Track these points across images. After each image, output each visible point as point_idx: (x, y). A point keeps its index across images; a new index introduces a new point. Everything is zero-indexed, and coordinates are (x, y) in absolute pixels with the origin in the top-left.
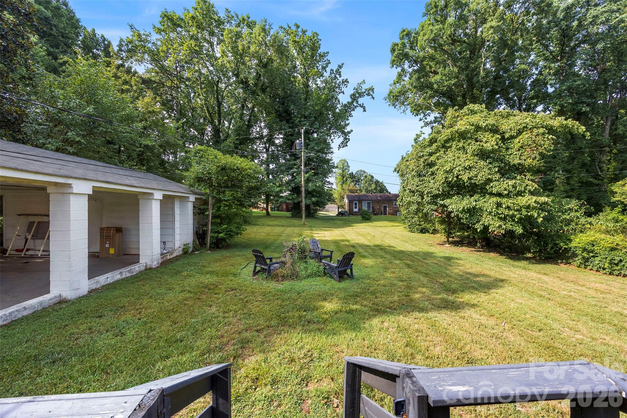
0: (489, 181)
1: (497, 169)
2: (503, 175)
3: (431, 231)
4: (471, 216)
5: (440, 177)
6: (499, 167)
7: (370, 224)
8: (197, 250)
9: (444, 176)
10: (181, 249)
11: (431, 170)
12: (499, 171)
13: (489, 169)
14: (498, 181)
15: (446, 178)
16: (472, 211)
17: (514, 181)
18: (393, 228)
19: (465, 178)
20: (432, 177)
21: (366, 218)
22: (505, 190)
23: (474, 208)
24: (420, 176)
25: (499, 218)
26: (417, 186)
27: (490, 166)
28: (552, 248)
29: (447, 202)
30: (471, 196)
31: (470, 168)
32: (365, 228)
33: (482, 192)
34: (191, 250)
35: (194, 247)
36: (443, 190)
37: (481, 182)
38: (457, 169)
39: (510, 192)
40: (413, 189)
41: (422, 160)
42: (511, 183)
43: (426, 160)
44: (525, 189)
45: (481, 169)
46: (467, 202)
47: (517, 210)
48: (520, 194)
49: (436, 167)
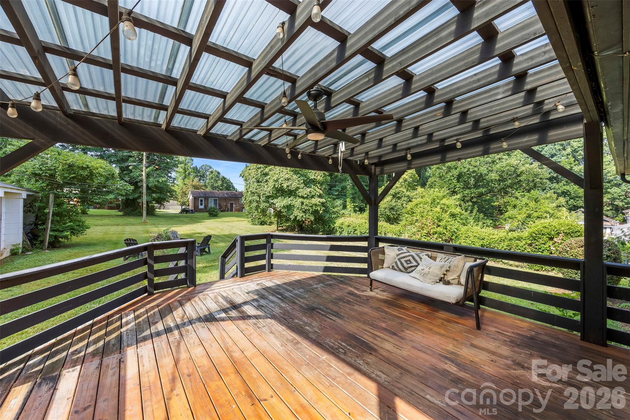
0: (299, 188)
1: (302, 181)
2: (306, 185)
3: (268, 224)
4: (288, 210)
5: (271, 183)
6: (304, 180)
7: (217, 220)
8: (28, 251)
9: (273, 184)
10: (9, 250)
11: (266, 178)
12: (303, 182)
13: (299, 181)
14: (302, 188)
15: (275, 185)
16: (289, 207)
17: (310, 189)
18: (238, 222)
19: (285, 186)
20: (266, 183)
21: (213, 214)
22: (306, 194)
23: (290, 205)
24: (258, 182)
25: (303, 211)
26: (256, 189)
27: (299, 179)
28: (328, 228)
29: (275, 201)
30: (289, 197)
31: (288, 179)
32: (213, 224)
33: (294, 195)
34: (20, 251)
35: (24, 247)
36: (272, 193)
37: (294, 189)
38: (281, 179)
39: (308, 195)
40: (253, 191)
41: (260, 171)
42: (309, 190)
43: (262, 171)
44: (315, 194)
45: (294, 180)
46: (286, 201)
47: (311, 207)
48: (313, 197)
49: (269, 177)
